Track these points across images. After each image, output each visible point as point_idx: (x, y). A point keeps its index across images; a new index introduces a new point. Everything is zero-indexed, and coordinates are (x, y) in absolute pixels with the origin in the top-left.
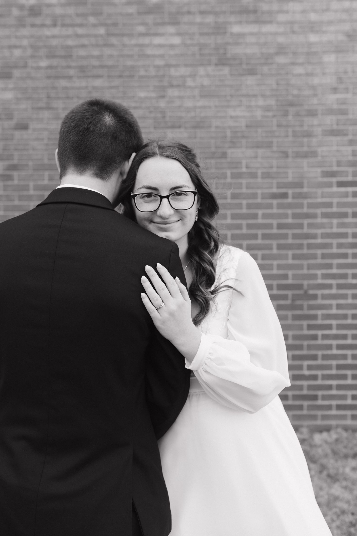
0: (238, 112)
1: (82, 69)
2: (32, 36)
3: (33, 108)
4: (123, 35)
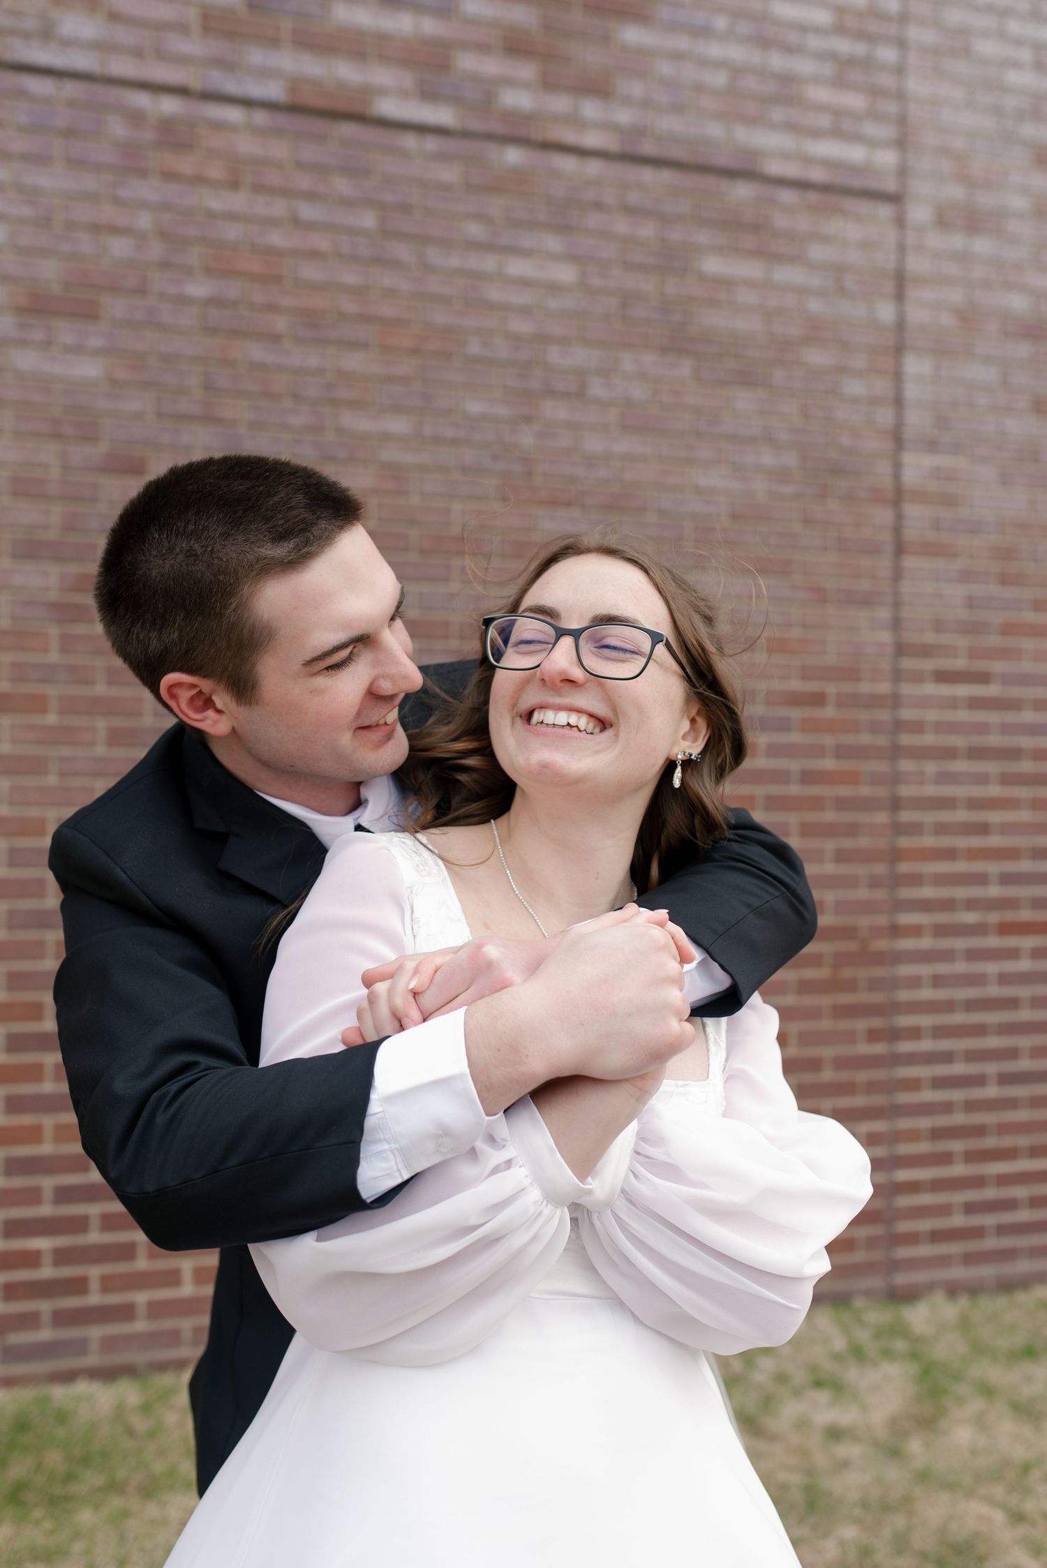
0: (715, 479)
1: (310, 318)
2: (164, 206)
3: (160, 414)
4: (426, 240)
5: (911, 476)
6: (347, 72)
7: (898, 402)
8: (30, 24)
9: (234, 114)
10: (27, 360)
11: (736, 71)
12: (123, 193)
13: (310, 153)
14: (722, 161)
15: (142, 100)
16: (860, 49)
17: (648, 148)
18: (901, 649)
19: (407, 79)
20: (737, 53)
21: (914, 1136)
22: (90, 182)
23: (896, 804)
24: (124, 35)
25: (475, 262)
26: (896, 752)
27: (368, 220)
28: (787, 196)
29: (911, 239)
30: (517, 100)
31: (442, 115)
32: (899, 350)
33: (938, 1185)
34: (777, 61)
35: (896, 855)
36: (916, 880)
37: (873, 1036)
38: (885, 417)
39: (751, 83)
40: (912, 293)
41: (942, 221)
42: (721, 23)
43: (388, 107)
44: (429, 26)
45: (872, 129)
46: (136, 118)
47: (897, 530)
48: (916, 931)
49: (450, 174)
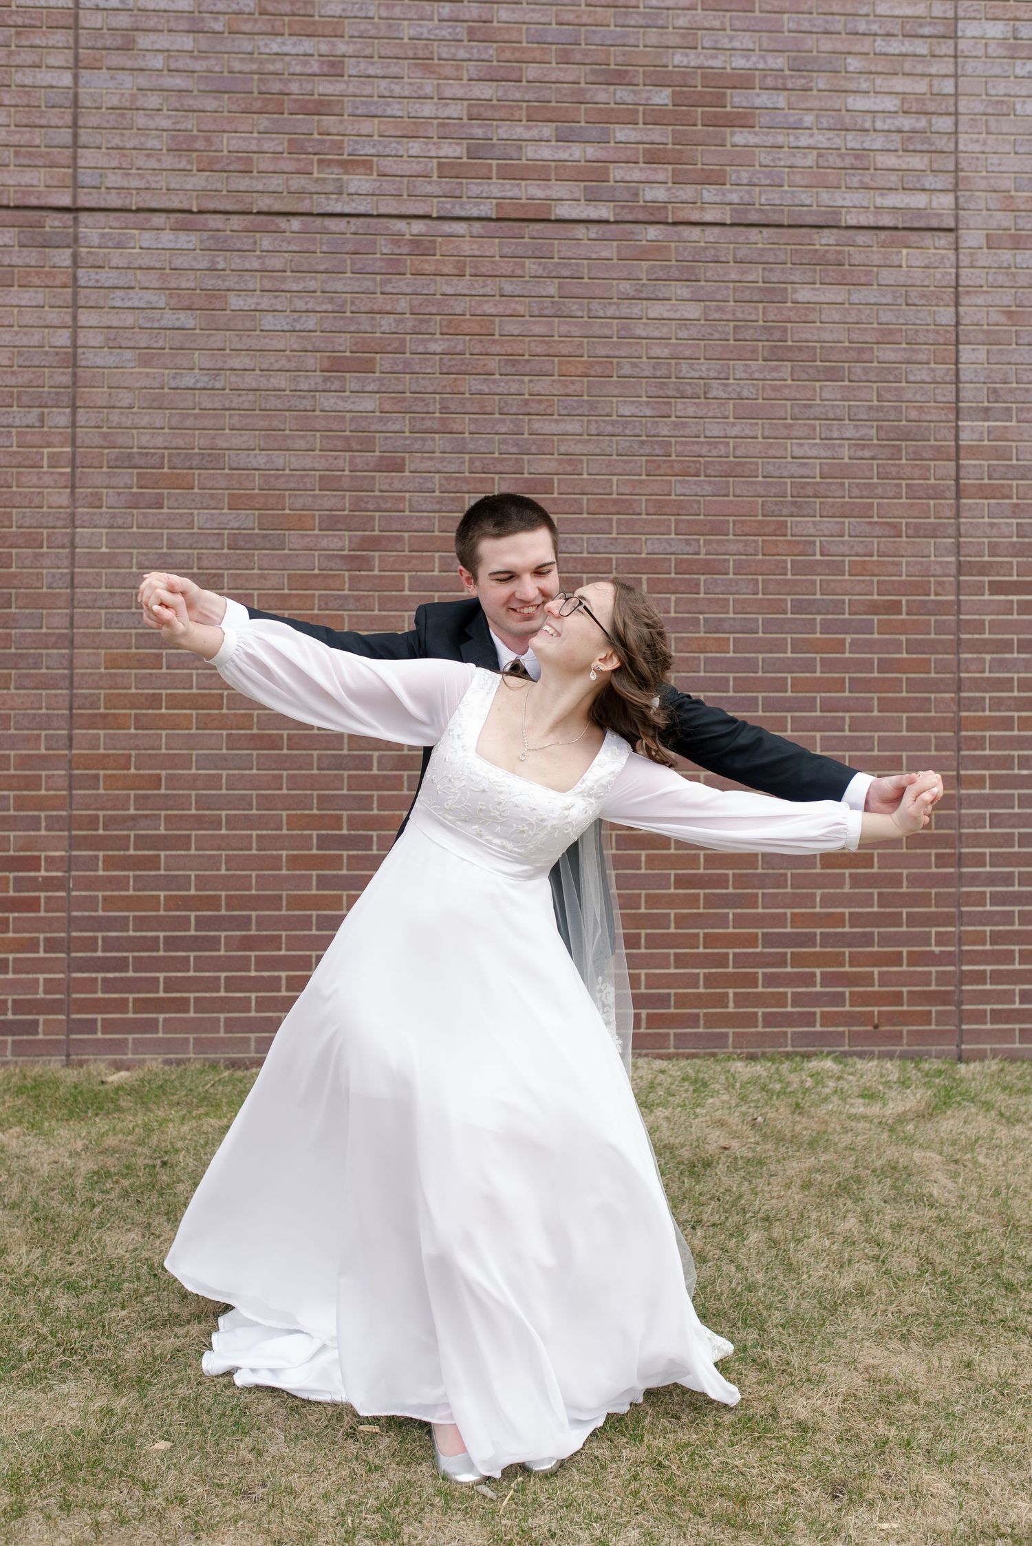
5: (966, 439)
6: (534, 190)
7: (957, 380)
8: (330, 188)
9: (460, 228)
10: (329, 401)
11: (821, 152)
12: (388, 289)
13: (511, 247)
14: (809, 220)
15: (401, 225)
16: (922, 123)
17: (754, 217)
18: (961, 568)
19: (578, 189)
20: (821, 139)
21: (979, 938)
22: (367, 285)
23: (959, 686)
24: (388, 187)
25: (625, 311)
26: (959, 645)
27: (552, 289)
28: (862, 238)
29: (964, 261)
30: (657, 194)
31: (604, 212)
32: (957, 343)
33: (997, 977)
34: (853, 141)
35: (959, 724)
36: (979, 743)
37: (942, 860)
38: (948, 393)
39: (833, 160)
40: (964, 300)
41: (992, 243)
42: (809, 119)
43: (564, 211)
44: (592, 151)
45: (929, 182)
46: (397, 238)
47: (957, 480)
48: (979, 782)
49: (609, 251)
